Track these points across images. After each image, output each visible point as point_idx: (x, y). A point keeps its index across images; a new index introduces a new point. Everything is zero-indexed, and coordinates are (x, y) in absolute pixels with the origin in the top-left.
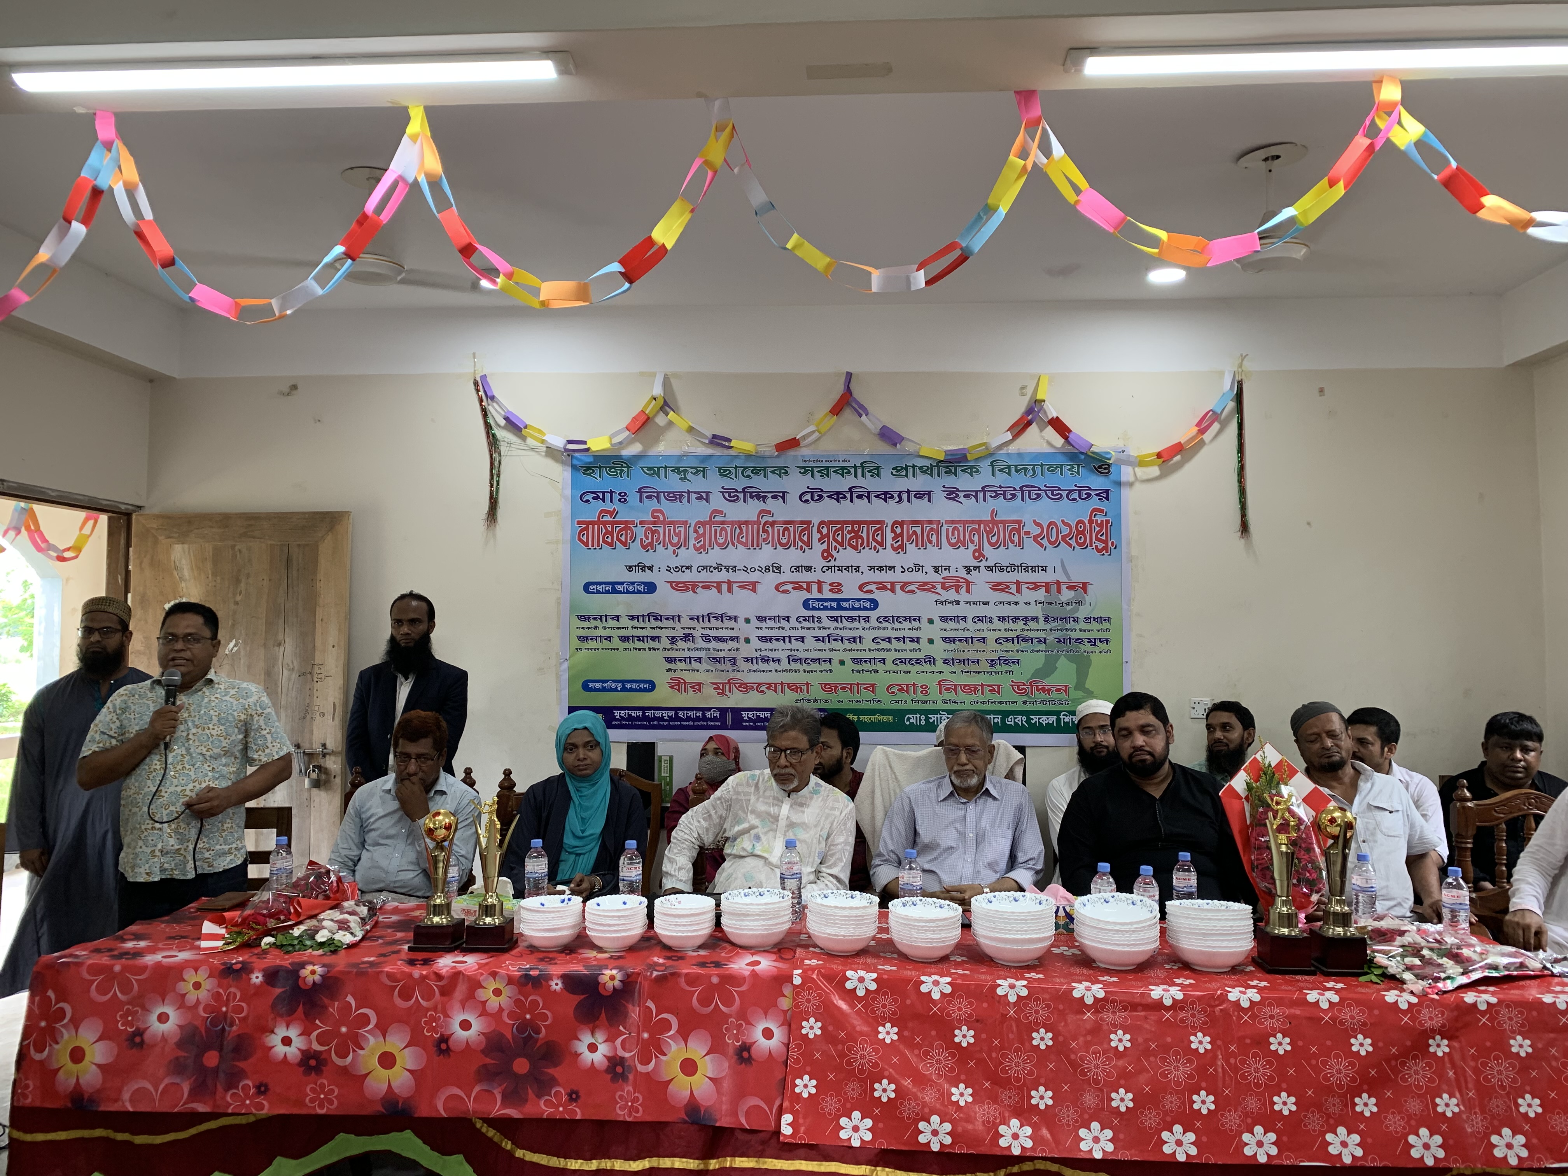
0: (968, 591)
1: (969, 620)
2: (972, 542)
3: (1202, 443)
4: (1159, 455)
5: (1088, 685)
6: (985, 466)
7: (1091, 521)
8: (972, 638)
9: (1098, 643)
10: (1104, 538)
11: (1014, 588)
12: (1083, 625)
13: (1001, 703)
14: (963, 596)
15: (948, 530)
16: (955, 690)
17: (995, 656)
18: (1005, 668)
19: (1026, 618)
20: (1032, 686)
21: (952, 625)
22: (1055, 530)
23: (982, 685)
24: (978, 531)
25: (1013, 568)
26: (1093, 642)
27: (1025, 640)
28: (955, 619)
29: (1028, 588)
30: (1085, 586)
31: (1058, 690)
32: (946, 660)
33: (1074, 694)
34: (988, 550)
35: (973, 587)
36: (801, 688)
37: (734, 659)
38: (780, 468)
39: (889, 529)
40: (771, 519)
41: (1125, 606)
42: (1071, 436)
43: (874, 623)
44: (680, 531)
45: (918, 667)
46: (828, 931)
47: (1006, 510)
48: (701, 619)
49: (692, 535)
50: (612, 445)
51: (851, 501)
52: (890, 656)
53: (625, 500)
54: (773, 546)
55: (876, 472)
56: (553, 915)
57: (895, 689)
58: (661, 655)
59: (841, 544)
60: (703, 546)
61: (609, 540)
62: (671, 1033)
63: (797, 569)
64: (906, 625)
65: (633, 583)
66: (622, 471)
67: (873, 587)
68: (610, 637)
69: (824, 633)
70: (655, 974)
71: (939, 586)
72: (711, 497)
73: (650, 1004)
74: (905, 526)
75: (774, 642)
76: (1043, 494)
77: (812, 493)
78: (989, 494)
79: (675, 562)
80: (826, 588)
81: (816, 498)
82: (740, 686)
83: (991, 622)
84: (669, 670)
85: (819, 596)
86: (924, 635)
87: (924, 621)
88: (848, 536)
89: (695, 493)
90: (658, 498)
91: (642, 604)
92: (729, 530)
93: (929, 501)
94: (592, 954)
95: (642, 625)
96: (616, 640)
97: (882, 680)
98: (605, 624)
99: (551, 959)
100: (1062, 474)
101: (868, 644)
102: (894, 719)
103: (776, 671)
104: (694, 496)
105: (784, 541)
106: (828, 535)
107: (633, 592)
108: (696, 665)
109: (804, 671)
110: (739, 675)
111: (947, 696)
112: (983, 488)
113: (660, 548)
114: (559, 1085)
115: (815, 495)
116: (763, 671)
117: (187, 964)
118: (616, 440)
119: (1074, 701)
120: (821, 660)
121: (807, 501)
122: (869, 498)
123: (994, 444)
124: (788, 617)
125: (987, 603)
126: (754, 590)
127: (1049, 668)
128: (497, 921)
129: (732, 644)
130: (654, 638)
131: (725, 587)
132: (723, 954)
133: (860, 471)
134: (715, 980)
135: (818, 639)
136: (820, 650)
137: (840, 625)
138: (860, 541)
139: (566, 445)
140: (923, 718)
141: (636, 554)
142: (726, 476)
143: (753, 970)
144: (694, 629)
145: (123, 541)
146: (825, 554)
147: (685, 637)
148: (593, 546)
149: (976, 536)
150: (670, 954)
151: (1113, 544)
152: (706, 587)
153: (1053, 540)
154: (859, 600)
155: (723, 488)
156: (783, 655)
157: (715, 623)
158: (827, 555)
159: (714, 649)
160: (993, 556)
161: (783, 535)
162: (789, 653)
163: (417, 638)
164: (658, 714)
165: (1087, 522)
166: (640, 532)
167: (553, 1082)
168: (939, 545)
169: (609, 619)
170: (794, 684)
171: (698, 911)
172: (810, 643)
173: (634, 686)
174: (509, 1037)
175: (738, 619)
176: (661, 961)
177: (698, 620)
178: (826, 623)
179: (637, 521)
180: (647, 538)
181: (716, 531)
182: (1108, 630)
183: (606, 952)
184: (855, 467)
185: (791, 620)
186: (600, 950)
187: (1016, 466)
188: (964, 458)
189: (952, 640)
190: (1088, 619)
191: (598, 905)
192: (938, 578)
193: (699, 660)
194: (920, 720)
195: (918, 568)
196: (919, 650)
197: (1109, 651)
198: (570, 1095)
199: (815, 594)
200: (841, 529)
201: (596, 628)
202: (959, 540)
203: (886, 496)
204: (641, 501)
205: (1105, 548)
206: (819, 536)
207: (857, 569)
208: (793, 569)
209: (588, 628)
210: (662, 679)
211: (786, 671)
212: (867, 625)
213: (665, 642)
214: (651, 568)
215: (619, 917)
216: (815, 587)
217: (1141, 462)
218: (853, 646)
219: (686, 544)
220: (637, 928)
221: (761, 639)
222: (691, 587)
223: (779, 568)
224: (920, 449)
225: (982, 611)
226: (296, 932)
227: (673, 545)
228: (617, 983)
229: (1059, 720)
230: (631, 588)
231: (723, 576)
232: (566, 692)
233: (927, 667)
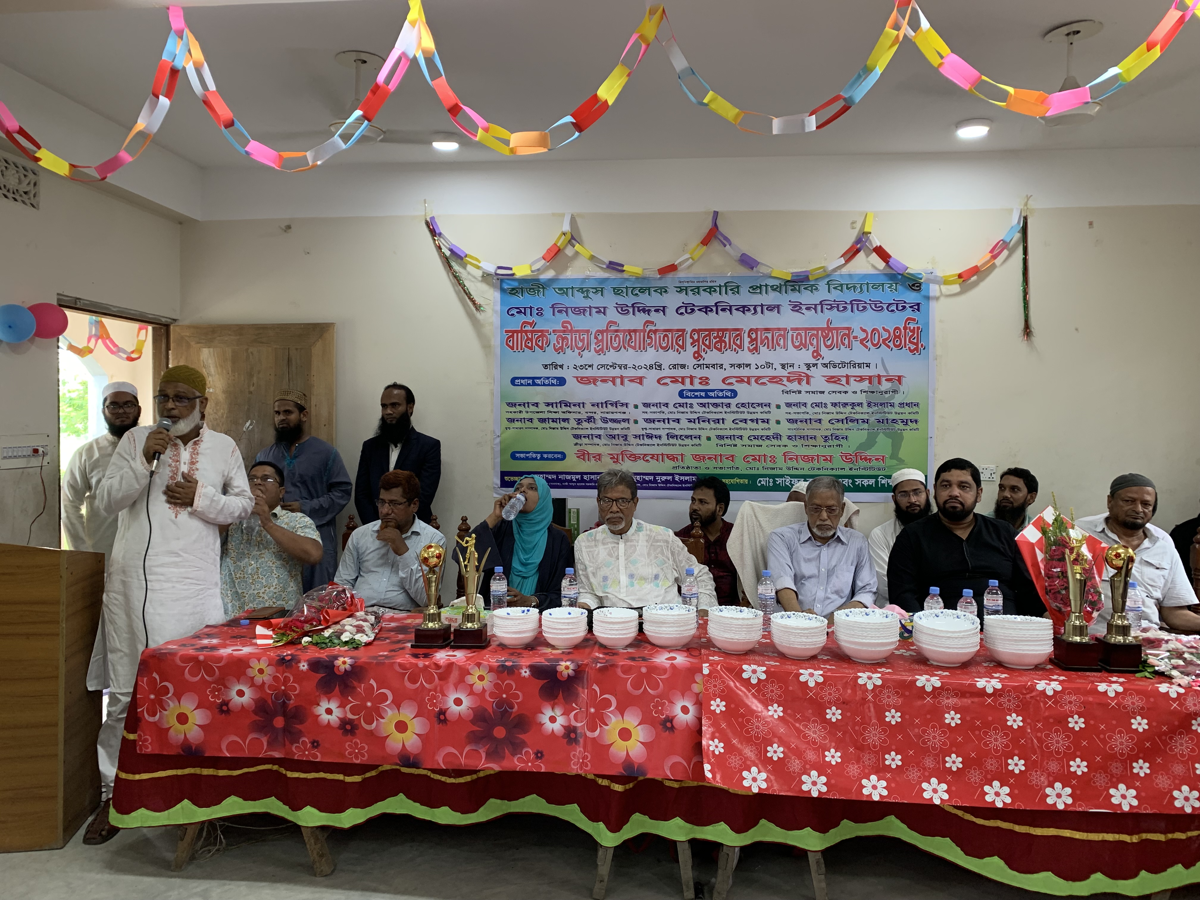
0: (808, 383)
1: (809, 406)
2: (812, 345)
3: (994, 267)
4: (960, 276)
5: (901, 455)
6: (822, 285)
7: (905, 328)
8: (810, 419)
9: (909, 423)
10: (915, 341)
11: (844, 380)
12: (897, 409)
13: (832, 469)
14: (804, 387)
15: (793, 335)
16: (797, 459)
17: (828, 433)
18: (836, 442)
19: (853, 403)
20: (857, 456)
21: (794, 409)
22: (877, 334)
23: (818, 456)
24: (817, 336)
25: (843, 364)
26: (905, 422)
27: (852, 421)
28: (797, 405)
29: (855, 380)
30: (899, 379)
31: (876, 459)
32: (790, 436)
33: (889, 462)
34: (824, 351)
35: (812, 380)
36: (677, 458)
37: (626, 435)
38: (661, 288)
39: (746, 335)
40: (654, 328)
41: (931, 394)
42: (891, 260)
43: (733, 408)
44: (584, 338)
45: (768, 442)
46: (726, 636)
47: (839, 319)
48: (600, 405)
49: (594, 341)
50: (532, 271)
51: (717, 313)
52: (746, 434)
53: (542, 314)
54: (655, 349)
55: (736, 290)
56: (518, 621)
57: (750, 459)
58: (570, 432)
59: (709, 347)
60: (602, 350)
61: (530, 345)
62: (612, 709)
63: (675, 366)
64: (759, 409)
65: (548, 378)
66: (539, 291)
67: (733, 380)
68: (531, 419)
69: (695, 416)
70: (599, 665)
71: (785, 379)
72: (608, 311)
73: (595, 687)
74: (759, 332)
75: (656, 423)
76: (868, 306)
77: (686, 307)
78: (825, 307)
79: (580, 362)
80: (696, 381)
81: (690, 311)
82: (630, 457)
83: (826, 407)
84: (576, 444)
85: (691, 387)
86: (773, 418)
87: (773, 406)
88: (714, 341)
89: (595, 308)
90: (566, 312)
91: (556, 394)
92: (621, 336)
93: (778, 312)
94: (549, 650)
95: (555, 410)
96: (536, 421)
97: (740, 452)
98: (527, 409)
99: (519, 654)
100: (883, 291)
101: (729, 424)
102: (749, 482)
103: (658, 445)
104: (594, 310)
105: (664, 345)
106: (698, 340)
107: (549, 385)
108: (596, 440)
109: (680, 445)
110: (629, 448)
111: (790, 464)
112: (821, 302)
113: (568, 351)
114: (528, 747)
115: (689, 309)
116: (648, 445)
117: (250, 655)
118: (534, 268)
119: (889, 467)
120: (693, 437)
121: (682, 314)
122: (730, 310)
123: (831, 268)
124: (667, 404)
125: (823, 392)
126: (641, 383)
127: (870, 442)
128: (476, 626)
129: (624, 425)
130: (564, 420)
131: (618, 381)
132: (646, 652)
133: (723, 289)
134: (644, 670)
135: (690, 421)
136: (692, 429)
137: (707, 410)
138: (723, 344)
139: (496, 270)
140: (771, 480)
141: (550, 356)
142: (619, 294)
143: (672, 664)
144: (595, 413)
145: (164, 346)
146: (696, 355)
147: (588, 420)
148: (517, 349)
149: (815, 340)
150: (606, 651)
151: (922, 345)
152: (604, 381)
153: (875, 343)
154: (722, 390)
155: (617, 304)
156: (663, 433)
157: (610, 408)
158: (697, 355)
159: (610, 428)
160: (828, 355)
161: (664, 341)
162: (667, 431)
163: (398, 416)
164: (568, 477)
165: (902, 329)
166: (553, 338)
167: (523, 744)
168: (785, 347)
169: (530, 405)
170: (672, 455)
171: (627, 620)
172: (684, 423)
173: (550, 456)
174: (490, 711)
175: (629, 406)
176: (601, 656)
177: (598, 406)
178: (696, 408)
179: (551, 330)
180: (558, 343)
181: (611, 337)
182: (917, 413)
183: (558, 649)
184: (720, 286)
185: (669, 406)
186: (553, 647)
187: (847, 285)
188: (807, 278)
189: (796, 421)
190: (901, 405)
191: (550, 614)
192: (785, 373)
193: (599, 436)
194: (769, 482)
195: (769, 365)
196: (769, 429)
197: (918, 429)
198: (536, 754)
199: (688, 386)
200: (709, 335)
201: (520, 412)
202: (801, 343)
203: (744, 309)
204: (554, 315)
205: (916, 349)
206: (691, 341)
207: (721, 366)
208: (671, 367)
209: (515, 412)
210: (571, 452)
211: (665, 445)
212: (728, 410)
213: (573, 423)
214: (561, 366)
215: (568, 623)
216: (688, 381)
217: (946, 282)
218: (718, 426)
219: (588, 347)
220: (581, 632)
221: (647, 420)
222: (593, 380)
223: (660, 366)
224: (771, 271)
225: (818, 398)
226: (327, 633)
227: (578, 348)
228: (570, 671)
229: (876, 482)
230: (547, 382)
231: (617, 372)
232: (498, 460)
233: (775, 442)
